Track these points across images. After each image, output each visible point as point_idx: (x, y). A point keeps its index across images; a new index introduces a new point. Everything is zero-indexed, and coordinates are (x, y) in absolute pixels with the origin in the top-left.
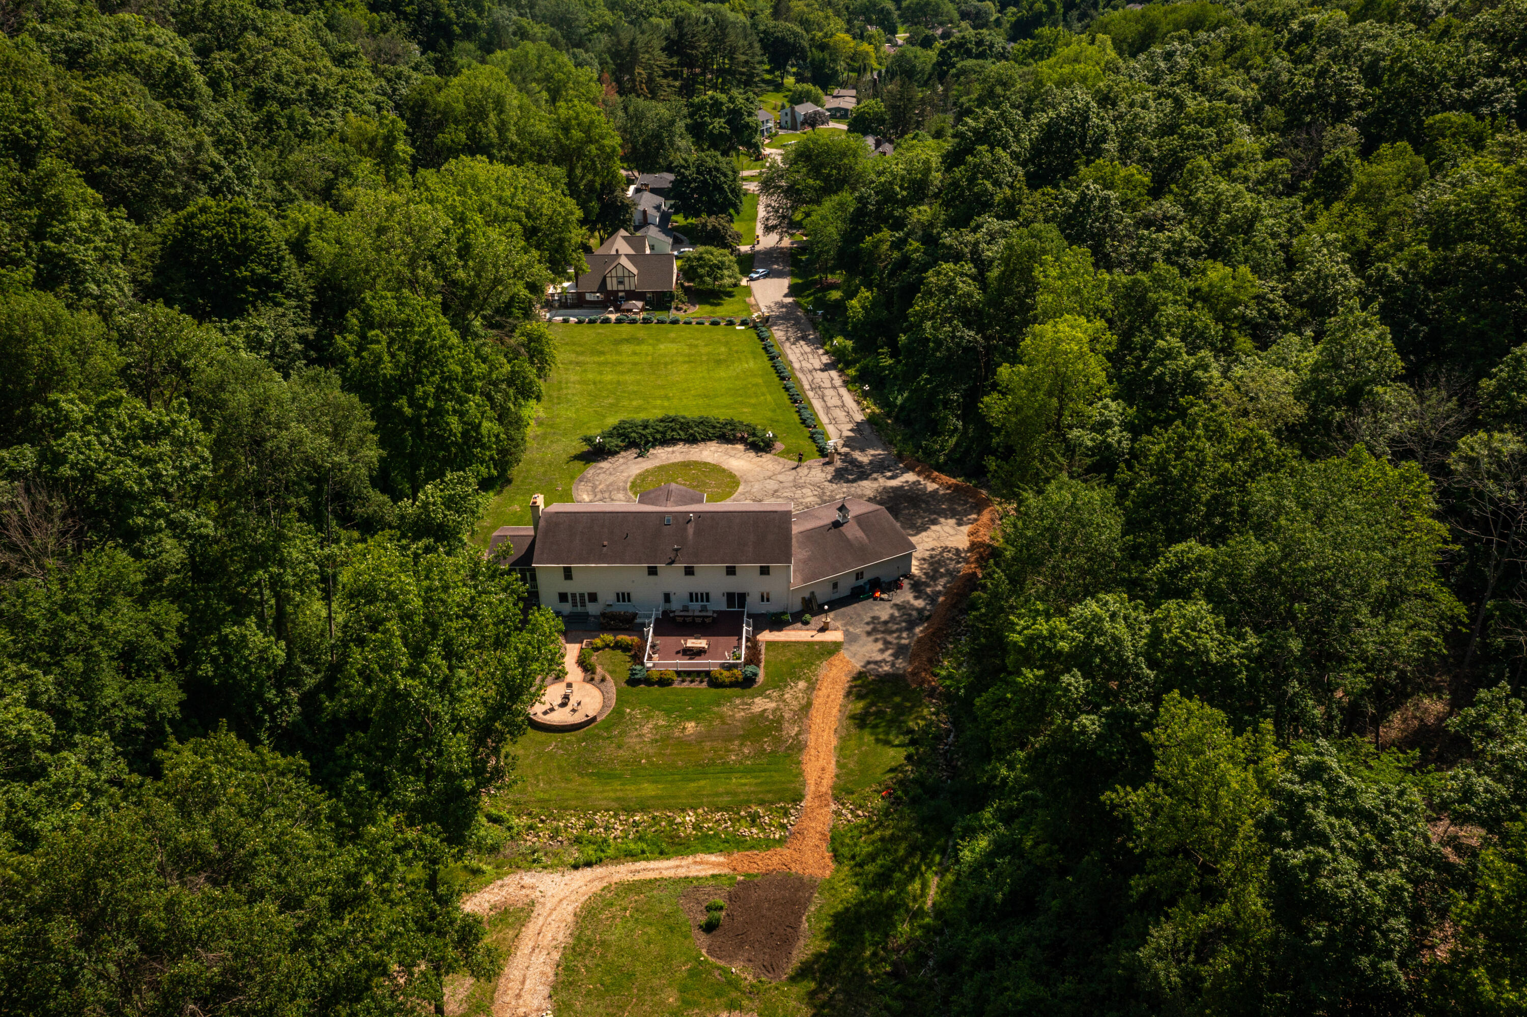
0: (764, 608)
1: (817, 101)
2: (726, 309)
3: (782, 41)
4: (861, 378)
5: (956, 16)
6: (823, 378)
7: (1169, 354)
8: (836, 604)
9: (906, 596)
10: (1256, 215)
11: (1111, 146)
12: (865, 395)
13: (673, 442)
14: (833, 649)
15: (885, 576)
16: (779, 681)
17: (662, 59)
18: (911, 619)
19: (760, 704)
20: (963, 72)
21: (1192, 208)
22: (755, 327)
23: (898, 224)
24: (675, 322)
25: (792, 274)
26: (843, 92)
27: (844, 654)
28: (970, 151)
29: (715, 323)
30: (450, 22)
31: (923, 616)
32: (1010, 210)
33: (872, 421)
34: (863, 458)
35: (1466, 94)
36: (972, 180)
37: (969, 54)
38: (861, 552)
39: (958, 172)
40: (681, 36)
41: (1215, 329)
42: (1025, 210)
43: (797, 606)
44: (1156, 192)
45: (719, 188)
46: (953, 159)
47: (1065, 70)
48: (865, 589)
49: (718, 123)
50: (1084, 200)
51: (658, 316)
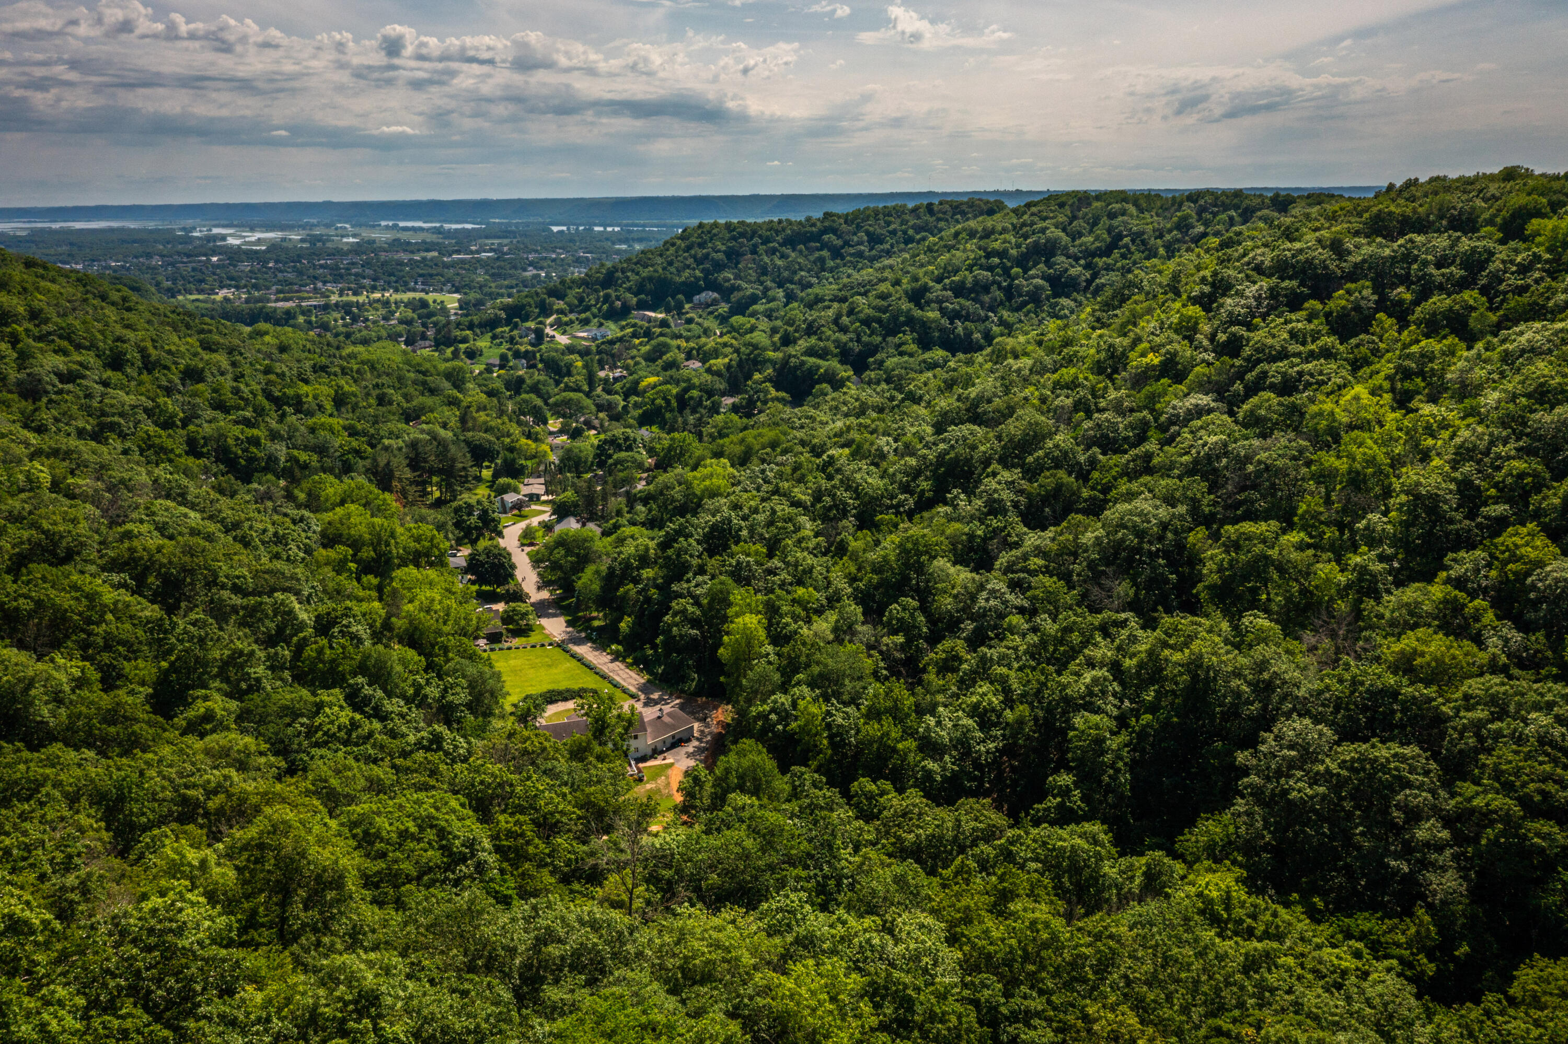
0: (639, 755)
1: (516, 490)
2: (534, 638)
3: (480, 447)
4: (636, 663)
5: (593, 408)
6: (611, 666)
7: (787, 624)
8: (668, 749)
9: (696, 743)
10: (813, 567)
11: (744, 533)
12: (641, 670)
13: (556, 701)
14: (672, 765)
15: (684, 736)
16: (654, 778)
17: (408, 474)
18: (699, 750)
19: (648, 786)
20: (618, 462)
21: (787, 564)
22: (559, 646)
23: (636, 581)
24: (509, 648)
25: (562, 614)
26: (531, 481)
27: (677, 766)
28: (676, 541)
29: (533, 646)
30: (237, 457)
31: (705, 749)
32: (701, 570)
33: (649, 681)
34: (655, 696)
35: (894, 502)
36: (679, 555)
37: (619, 448)
38: (673, 727)
39: (670, 552)
40: (417, 454)
41: (803, 614)
42: (709, 568)
43: (649, 752)
44: (770, 555)
45: (502, 565)
47: (707, 483)
48: (677, 743)
49: (473, 520)
50: (738, 563)
51: (496, 646)
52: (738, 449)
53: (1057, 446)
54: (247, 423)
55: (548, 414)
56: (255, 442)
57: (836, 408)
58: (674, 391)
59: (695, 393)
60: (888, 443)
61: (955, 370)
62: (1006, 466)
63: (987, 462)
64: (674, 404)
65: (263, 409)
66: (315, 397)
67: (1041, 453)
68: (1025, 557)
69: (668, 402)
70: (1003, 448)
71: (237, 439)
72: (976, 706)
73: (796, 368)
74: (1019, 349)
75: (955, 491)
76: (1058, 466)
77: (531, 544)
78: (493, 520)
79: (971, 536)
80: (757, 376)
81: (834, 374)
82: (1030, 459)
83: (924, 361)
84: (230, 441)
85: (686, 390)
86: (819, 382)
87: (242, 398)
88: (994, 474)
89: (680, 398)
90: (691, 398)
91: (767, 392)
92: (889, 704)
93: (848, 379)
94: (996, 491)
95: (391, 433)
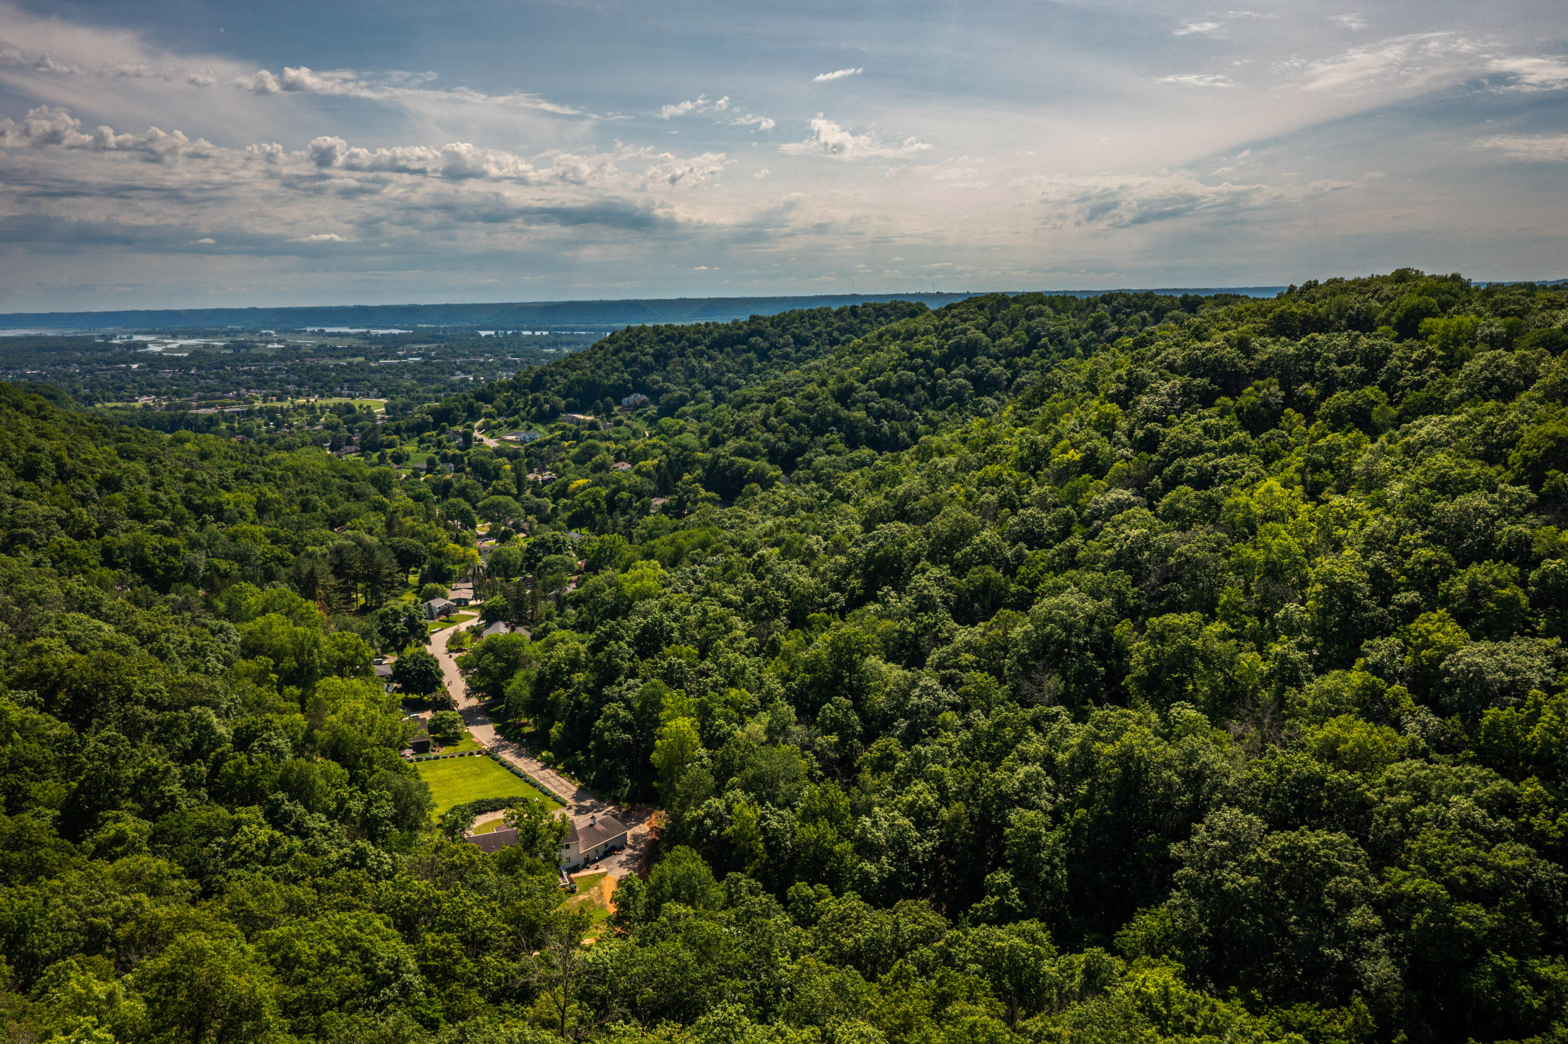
0: (571, 865)
1: (444, 596)
2: (462, 747)
3: (406, 552)
4: (567, 770)
5: (522, 511)
6: (542, 773)
7: (720, 726)
8: (601, 858)
9: (629, 851)
10: (745, 667)
11: (676, 634)
12: (573, 777)
13: (485, 812)
14: (605, 874)
15: (618, 845)
16: (587, 888)
17: (332, 581)
18: (633, 858)
19: (581, 897)
20: (548, 565)
21: (719, 665)
22: (488, 754)
23: (566, 686)
24: (437, 758)
25: (491, 721)
26: (459, 585)
27: (610, 875)
28: (606, 644)
29: (462, 755)
30: (154, 567)
31: (639, 857)
32: (633, 674)
33: (580, 788)
34: (587, 803)
35: (826, 600)
36: (609, 659)
37: (549, 551)
38: (606, 835)
39: (601, 655)
40: (342, 561)
41: (736, 715)
42: (641, 671)
43: (582, 862)
44: (702, 657)
45: (429, 672)
46: (595, 648)
47: (638, 584)
48: (610, 851)
49: (400, 627)
50: (670, 665)
51: (424, 756)
52: (669, 550)
53: (984, 542)
54: (165, 532)
55: (477, 518)
56: (174, 551)
57: (766, 507)
58: (604, 493)
59: (625, 495)
60: (818, 542)
61: (881, 468)
62: (935, 562)
63: (916, 559)
64: (604, 505)
65: (182, 518)
66: (237, 505)
67: (968, 549)
68: (956, 653)
69: (598, 504)
70: (931, 544)
71: (155, 548)
72: (911, 805)
73: (725, 468)
74: (944, 446)
75: (885, 589)
76: (985, 562)
77: (459, 650)
78: (420, 626)
79: (903, 633)
80: (687, 477)
81: (763, 474)
82: (958, 555)
83: (852, 460)
84: (148, 551)
85: (615, 492)
86: (749, 481)
87: (160, 507)
88: (924, 571)
89: (610, 500)
90: (621, 499)
91: (696, 492)
92: (825, 805)
93: (777, 478)
94: (925, 587)
95: (315, 539)
